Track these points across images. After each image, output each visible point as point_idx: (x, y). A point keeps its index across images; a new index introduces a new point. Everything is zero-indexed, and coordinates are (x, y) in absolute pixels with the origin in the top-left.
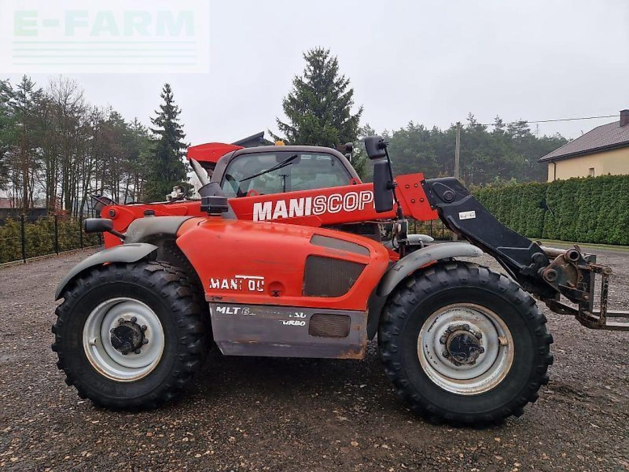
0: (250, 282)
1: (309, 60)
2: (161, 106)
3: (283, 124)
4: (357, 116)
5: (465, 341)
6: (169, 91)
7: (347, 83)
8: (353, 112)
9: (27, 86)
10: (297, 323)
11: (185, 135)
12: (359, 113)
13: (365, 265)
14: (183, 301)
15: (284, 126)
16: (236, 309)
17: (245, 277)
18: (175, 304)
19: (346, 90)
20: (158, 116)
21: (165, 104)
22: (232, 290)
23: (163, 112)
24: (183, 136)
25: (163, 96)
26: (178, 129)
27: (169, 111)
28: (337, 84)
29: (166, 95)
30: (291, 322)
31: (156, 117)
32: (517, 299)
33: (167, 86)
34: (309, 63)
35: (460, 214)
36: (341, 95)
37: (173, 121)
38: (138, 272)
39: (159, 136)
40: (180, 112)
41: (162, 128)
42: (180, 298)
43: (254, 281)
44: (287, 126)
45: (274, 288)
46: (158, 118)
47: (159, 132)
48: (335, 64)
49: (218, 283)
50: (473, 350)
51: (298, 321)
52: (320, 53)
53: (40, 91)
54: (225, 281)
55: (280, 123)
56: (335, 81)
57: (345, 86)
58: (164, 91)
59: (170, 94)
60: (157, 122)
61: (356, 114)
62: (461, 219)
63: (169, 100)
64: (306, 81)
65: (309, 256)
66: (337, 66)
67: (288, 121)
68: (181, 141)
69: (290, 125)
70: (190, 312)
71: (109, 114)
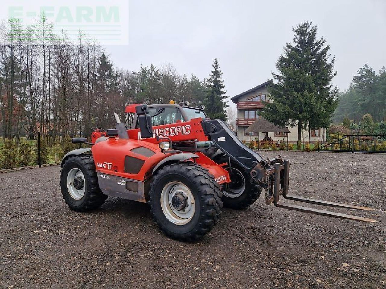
0: (108, 165)
1: (296, 31)
2: (212, 71)
3: (276, 75)
4: (330, 64)
5: (177, 199)
6: (217, 63)
7: (323, 42)
8: (328, 62)
9: (153, 68)
10: (122, 184)
11: (224, 86)
12: (332, 62)
13: (145, 161)
14: (91, 171)
15: (277, 76)
16: (105, 176)
17: (107, 163)
18: (87, 172)
19: (323, 48)
20: (211, 77)
21: (214, 70)
22: (103, 168)
23: (213, 75)
24: (223, 87)
25: (213, 66)
26: (221, 83)
27: (217, 74)
28: (317, 44)
29: (215, 65)
30: (120, 183)
31: (209, 78)
32: (194, 181)
33: (216, 60)
34: (296, 34)
35: (218, 138)
36: (319, 51)
37: (218, 79)
38: (79, 159)
39: (211, 89)
40: (222, 74)
41: (212, 84)
42: (89, 170)
43: (110, 165)
44: (278, 76)
45: (115, 168)
46: (210, 78)
47: (211, 86)
48: (315, 30)
49: (99, 165)
50: (180, 204)
51: (122, 183)
52: (306, 25)
53: (158, 71)
54: (101, 164)
55: (274, 74)
56: (315, 42)
57: (322, 44)
58: (214, 63)
59: (217, 64)
60: (210, 80)
61: (329, 63)
62: (219, 141)
63: (216, 67)
64: (294, 45)
65: (127, 156)
66: (316, 32)
67: (279, 73)
68: (222, 90)
69: (281, 75)
70: (92, 175)
71: (191, 78)
